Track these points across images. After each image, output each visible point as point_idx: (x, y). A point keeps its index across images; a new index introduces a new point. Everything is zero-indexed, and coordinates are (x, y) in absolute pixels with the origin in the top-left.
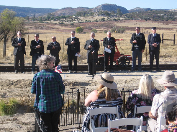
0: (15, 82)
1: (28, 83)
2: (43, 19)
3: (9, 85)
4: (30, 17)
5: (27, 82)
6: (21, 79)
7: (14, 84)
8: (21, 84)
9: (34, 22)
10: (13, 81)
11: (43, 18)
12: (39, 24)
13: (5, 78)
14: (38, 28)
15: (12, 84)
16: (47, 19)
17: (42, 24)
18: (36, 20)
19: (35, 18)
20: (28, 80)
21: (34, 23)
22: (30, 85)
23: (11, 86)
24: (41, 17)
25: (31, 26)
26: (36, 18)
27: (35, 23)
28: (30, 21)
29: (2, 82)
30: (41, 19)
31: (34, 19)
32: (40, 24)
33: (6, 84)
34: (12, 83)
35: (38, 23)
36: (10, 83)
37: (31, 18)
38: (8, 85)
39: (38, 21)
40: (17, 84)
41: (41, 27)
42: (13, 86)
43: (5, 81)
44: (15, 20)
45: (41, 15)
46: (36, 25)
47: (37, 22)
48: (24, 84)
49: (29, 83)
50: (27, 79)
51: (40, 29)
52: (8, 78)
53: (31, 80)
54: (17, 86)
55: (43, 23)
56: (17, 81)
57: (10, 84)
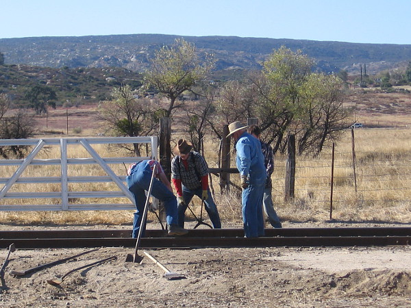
0: (340, 279)
1: (384, 283)
2: (392, 81)
3: (323, 289)
4: (350, 74)
5: (379, 277)
6: (361, 268)
7: (339, 284)
8: (361, 284)
9: (365, 89)
10: (333, 276)
11: (394, 76)
12: (382, 97)
13: (306, 265)
14: (379, 109)
15: (333, 285)
16: (406, 79)
17: (389, 95)
18: (371, 83)
19: (366, 76)
20: (384, 272)
21: (365, 92)
22: (391, 288)
23: (330, 292)
24: (385, 71)
25: (354, 104)
26: (370, 78)
27: (368, 94)
28: (352, 88)
29: (300, 278)
30: (387, 80)
31: (365, 81)
32: (384, 95)
33: (312, 284)
34: (330, 280)
35: (377, 91)
36: (325, 281)
37: (352, 79)
38: (318, 290)
39: (376, 86)
40: (348, 286)
41: (389, 106)
42: (334, 290)
43: (307, 276)
44: (309, 85)
45: (386, 67)
46: (372, 100)
47: (374, 89)
48: (372, 284)
49: (388, 283)
50: (380, 268)
51: (384, 112)
52: (319, 267)
53: (392, 271)
54: (349, 291)
55: (395, 92)
56: (348, 276)
57: (325, 285)
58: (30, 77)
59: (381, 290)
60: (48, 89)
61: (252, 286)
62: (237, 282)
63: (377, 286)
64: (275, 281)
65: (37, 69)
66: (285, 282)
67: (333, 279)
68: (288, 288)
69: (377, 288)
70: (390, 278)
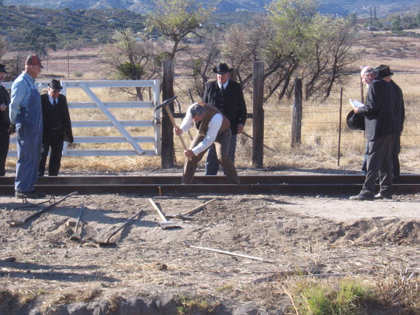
0: (348, 228)
1: (393, 232)
2: (402, 24)
3: (330, 238)
4: (360, 17)
5: (388, 226)
6: (369, 216)
7: (347, 233)
8: (368, 233)
9: (375, 32)
10: (341, 224)
11: (405, 20)
12: (392, 41)
13: (313, 213)
14: (389, 53)
15: (341, 234)
16: (418, 21)
17: (400, 38)
18: (381, 26)
19: (376, 19)
20: (393, 221)
21: (375, 36)
22: (400, 238)
23: (337, 241)
24: (396, 14)
25: (363, 48)
26: (381, 21)
27: (378, 38)
28: (361, 32)
29: (306, 227)
30: (397, 23)
31: (375, 24)
32: (395, 38)
33: (319, 234)
34: (337, 229)
35: (388, 35)
36: (333, 230)
37: (362, 21)
38: (325, 239)
39: (386, 30)
40: (357, 236)
41: (399, 50)
42: (342, 239)
43: (314, 224)
45: (397, 10)
46: (382, 44)
47: (384, 32)
48: (381, 233)
49: (398, 232)
50: (388, 216)
51: (394, 57)
52: (326, 215)
53: (402, 220)
54: (358, 240)
55: (406, 35)
56: (356, 225)
57: (332, 234)
58: (30, 19)
59: (390, 239)
60: (49, 31)
61: (257, 235)
62: (241, 231)
63: (386, 236)
64: (281, 230)
65: (37, 11)
66: (291, 231)
67: (340, 227)
68: (294, 237)
69: (386, 238)
70: (399, 227)
